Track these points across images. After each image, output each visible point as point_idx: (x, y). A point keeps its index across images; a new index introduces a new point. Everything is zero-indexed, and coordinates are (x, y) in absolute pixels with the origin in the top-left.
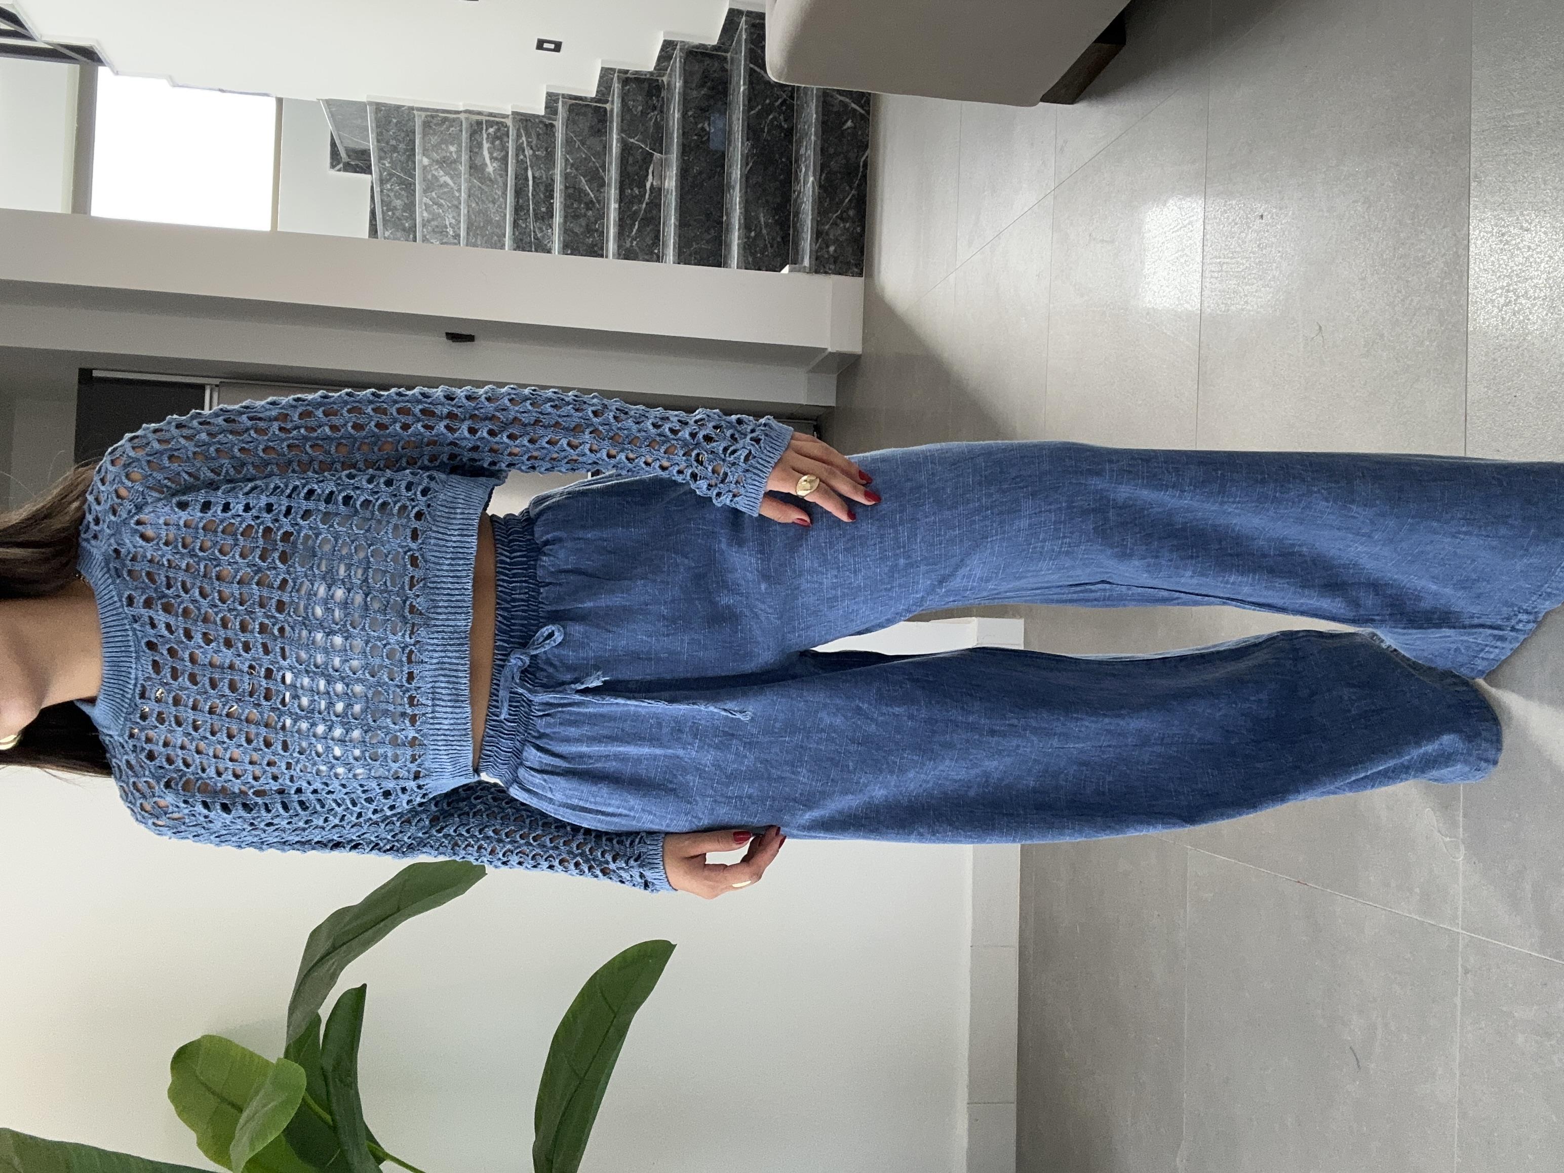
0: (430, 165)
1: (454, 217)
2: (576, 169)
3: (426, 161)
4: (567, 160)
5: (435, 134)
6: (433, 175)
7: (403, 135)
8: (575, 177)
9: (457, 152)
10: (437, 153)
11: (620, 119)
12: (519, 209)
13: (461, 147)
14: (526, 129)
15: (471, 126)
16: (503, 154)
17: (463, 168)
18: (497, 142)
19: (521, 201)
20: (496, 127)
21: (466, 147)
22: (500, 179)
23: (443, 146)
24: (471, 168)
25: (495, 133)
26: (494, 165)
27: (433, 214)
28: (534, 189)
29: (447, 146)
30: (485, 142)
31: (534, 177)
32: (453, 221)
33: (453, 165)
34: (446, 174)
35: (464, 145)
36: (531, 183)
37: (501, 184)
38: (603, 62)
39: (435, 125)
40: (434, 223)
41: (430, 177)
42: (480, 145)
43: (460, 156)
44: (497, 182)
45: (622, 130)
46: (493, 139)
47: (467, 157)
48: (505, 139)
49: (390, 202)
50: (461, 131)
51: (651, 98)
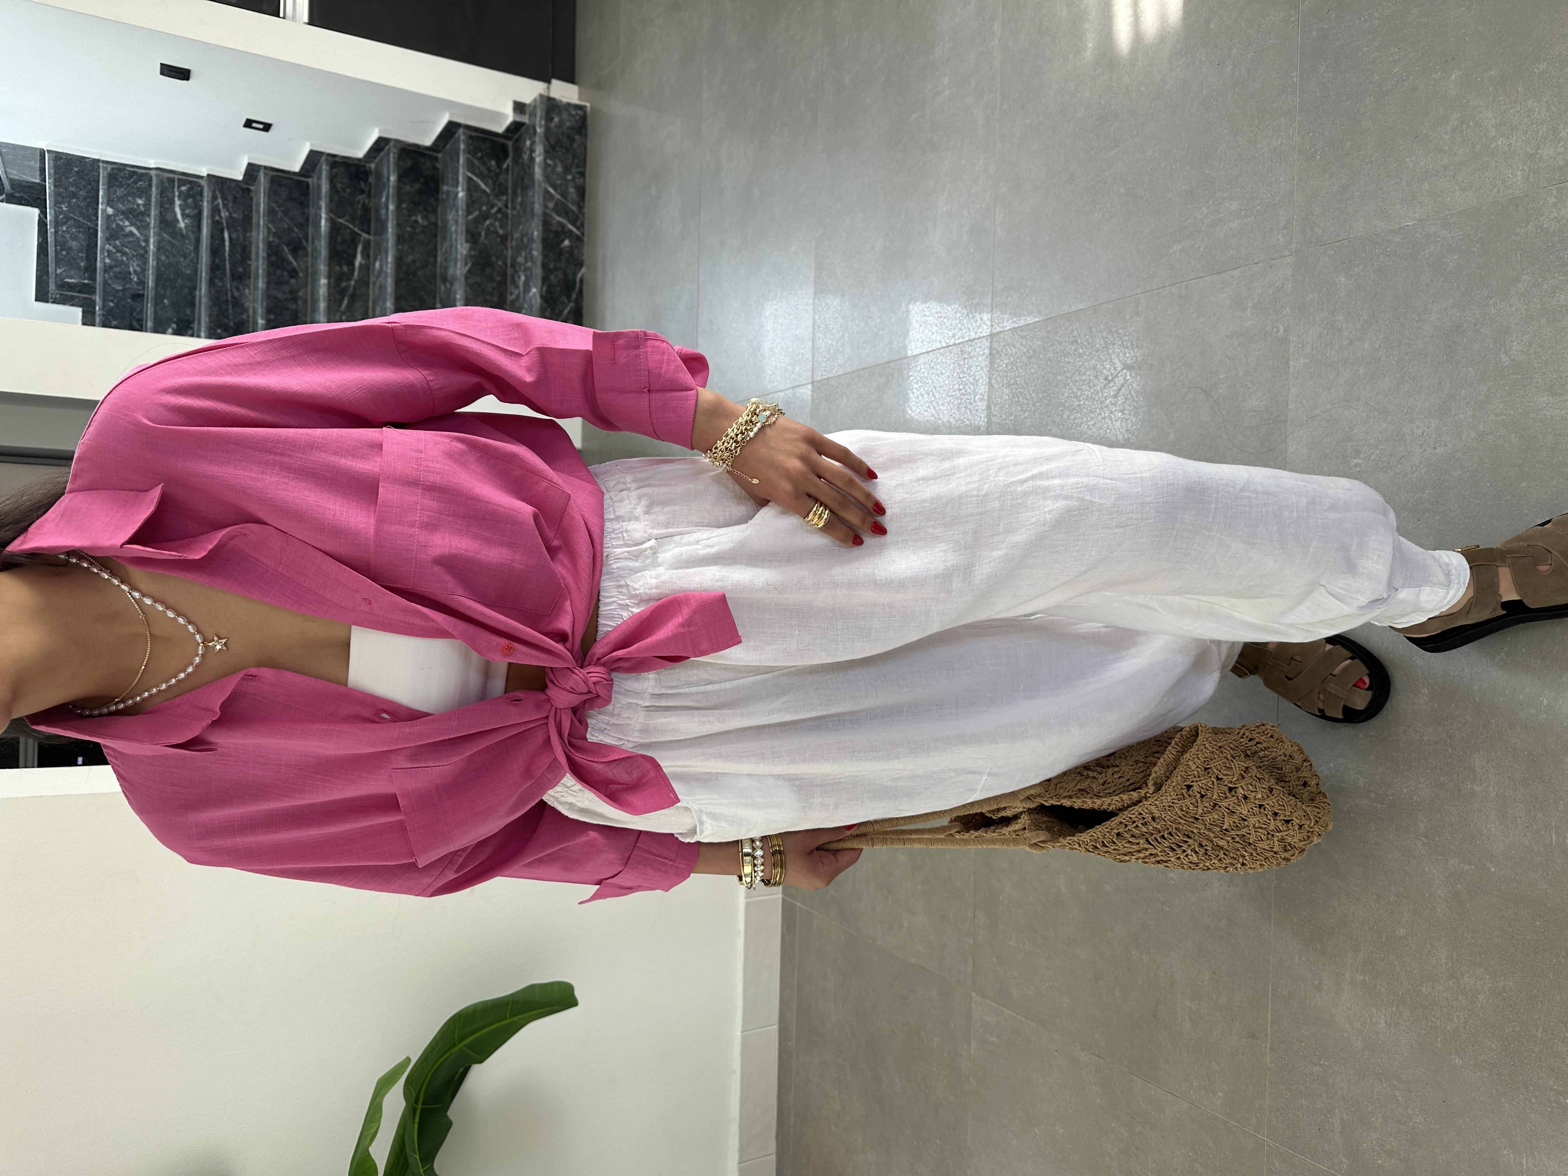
0: (115, 215)
1: (138, 265)
2: (279, 238)
3: (110, 211)
4: (269, 229)
5: (121, 186)
6: (118, 225)
7: (84, 183)
8: (278, 246)
9: (143, 205)
10: (122, 204)
11: (328, 200)
12: (215, 268)
13: (150, 201)
14: (222, 191)
15: (161, 183)
16: (196, 211)
17: (152, 221)
18: (190, 200)
19: (217, 261)
20: (188, 186)
21: (156, 202)
22: (191, 235)
23: (130, 198)
24: (161, 222)
25: (188, 190)
26: (186, 221)
27: (117, 261)
28: (231, 250)
29: (134, 199)
30: (176, 199)
31: (230, 239)
32: (138, 269)
33: (140, 218)
34: (132, 225)
35: (153, 200)
36: (227, 243)
37: (193, 240)
38: (311, 145)
39: (121, 177)
40: (118, 269)
41: (114, 226)
42: (172, 203)
43: (149, 209)
44: (188, 237)
45: (330, 210)
46: (184, 197)
47: (157, 212)
48: (199, 198)
49: (65, 243)
50: (150, 186)
51: (359, 183)
